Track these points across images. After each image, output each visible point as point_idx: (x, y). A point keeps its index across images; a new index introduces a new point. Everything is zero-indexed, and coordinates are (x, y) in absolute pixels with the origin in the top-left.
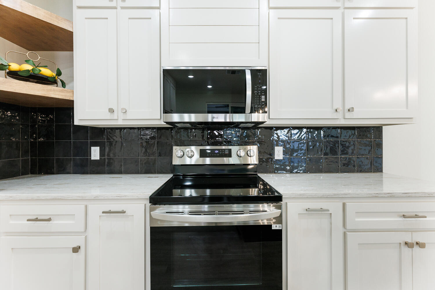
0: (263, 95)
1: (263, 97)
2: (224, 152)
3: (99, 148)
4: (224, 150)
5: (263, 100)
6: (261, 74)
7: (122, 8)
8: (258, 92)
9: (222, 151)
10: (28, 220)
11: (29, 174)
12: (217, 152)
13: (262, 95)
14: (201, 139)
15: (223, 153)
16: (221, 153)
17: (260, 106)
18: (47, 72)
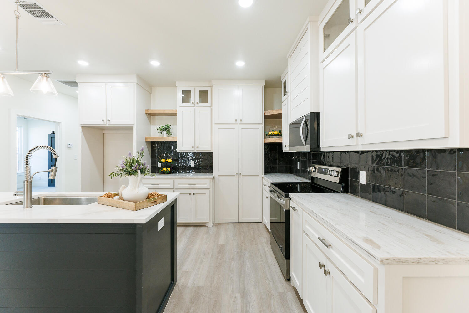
3: (299, 162)
4: (326, 170)
10: (264, 185)
12: (323, 170)
18: (276, 133)
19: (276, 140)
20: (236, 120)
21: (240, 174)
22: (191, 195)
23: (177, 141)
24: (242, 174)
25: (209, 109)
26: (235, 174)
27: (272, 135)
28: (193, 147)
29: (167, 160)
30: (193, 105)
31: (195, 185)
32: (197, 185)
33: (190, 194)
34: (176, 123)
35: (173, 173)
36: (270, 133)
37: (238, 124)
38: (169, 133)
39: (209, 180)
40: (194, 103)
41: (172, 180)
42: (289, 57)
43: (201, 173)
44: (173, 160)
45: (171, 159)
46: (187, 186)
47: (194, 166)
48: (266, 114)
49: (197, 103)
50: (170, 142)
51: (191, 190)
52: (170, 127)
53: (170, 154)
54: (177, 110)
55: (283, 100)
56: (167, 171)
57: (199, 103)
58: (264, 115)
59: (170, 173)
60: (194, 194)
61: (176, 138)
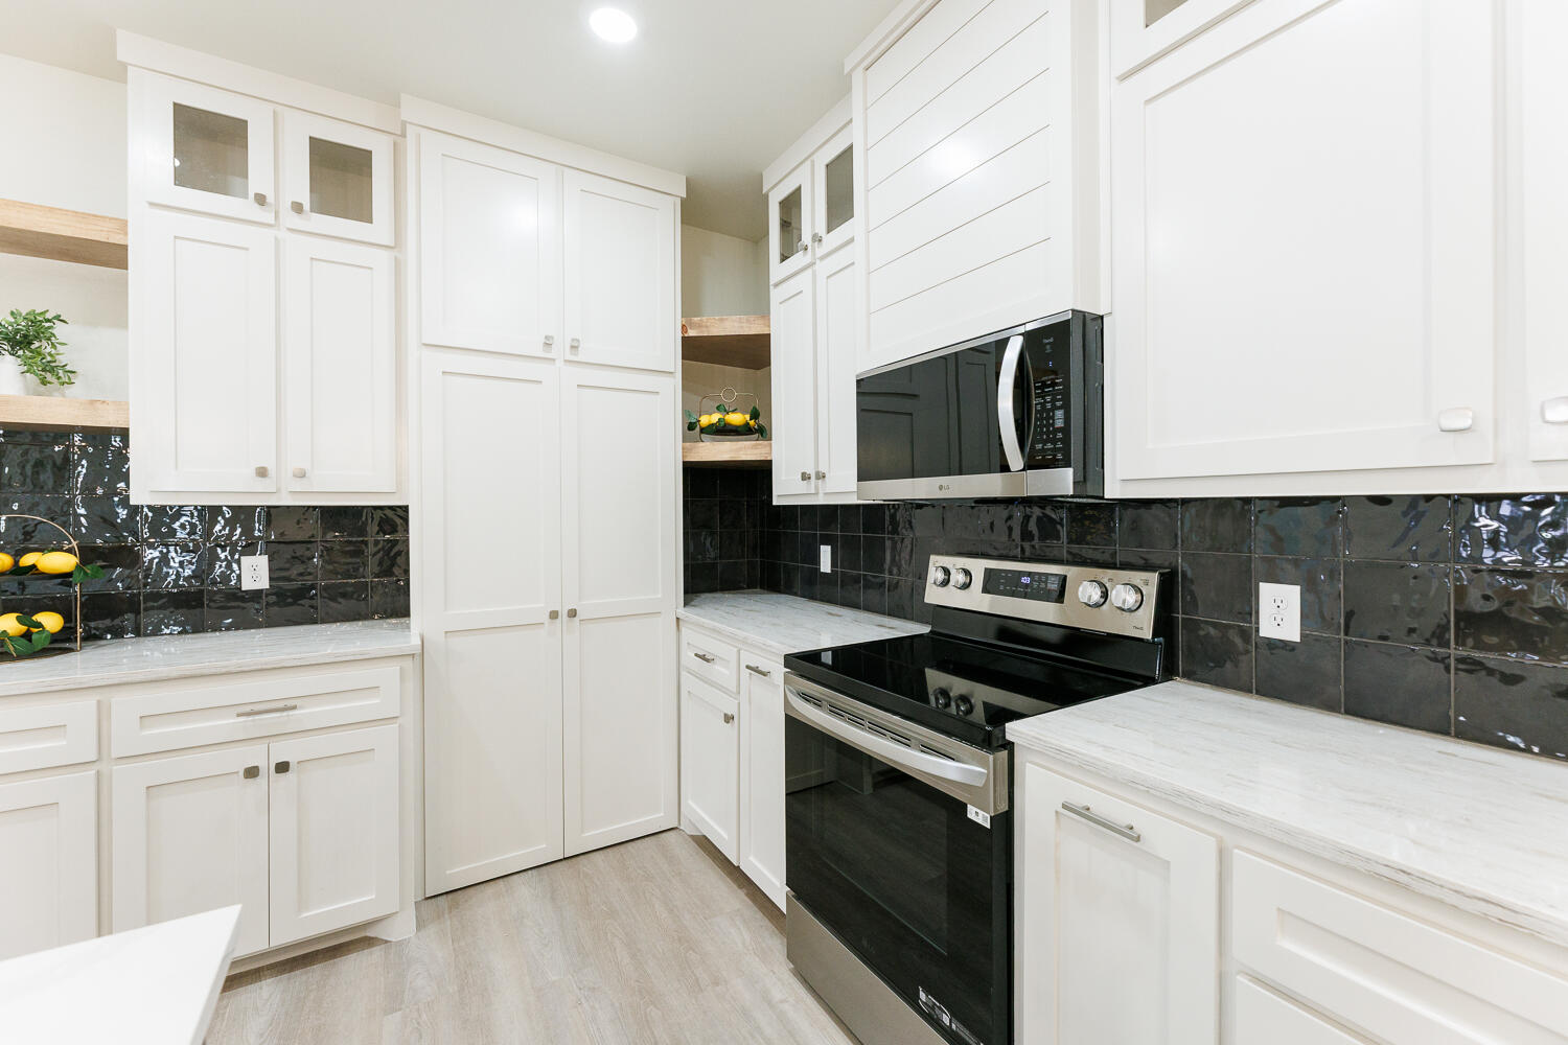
0: (1059, 408)
1: (1059, 414)
2: (1046, 582)
3: (829, 547)
4: (1047, 579)
5: (1059, 423)
6: (1051, 340)
7: (823, 258)
8: (1046, 402)
9: (1040, 581)
10: (696, 655)
11: (756, 588)
12: (1025, 580)
13: (1055, 408)
14: (1005, 538)
15: (1043, 585)
16: (1035, 585)
17: (1049, 446)
18: (736, 419)
19: (740, 449)
20: (548, 344)
21: (573, 614)
22: (261, 780)
23: (124, 433)
24: (581, 615)
25: (383, 259)
26: (545, 618)
27: (723, 431)
28: (262, 473)
29: (28, 560)
30: (266, 216)
31: (294, 708)
32: (302, 707)
33: (252, 773)
34: (117, 316)
35: (91, 637)
36: (705, 420)
37: (559, 363)
38: (49, 372)
39: (392, 670)
40: (270, 199)
41: (87, 704)
42: (859, 64)
43: (315, 622)
44: (87, 554)
45: (70, 551)
46: (228, 725)
47: (263, 583)
48: (692, 333)
49: (297, 208)
50: (62, 433)
51: (261, 747)
52: (59, 330)
53: (63, 513)
54: (124, 223)
55: (773, 279)
56: (27, 636)
57: (307, 206)
58: (680, 335)
59: (60, 644)
60: (282, 767)
61: (123, 406)
